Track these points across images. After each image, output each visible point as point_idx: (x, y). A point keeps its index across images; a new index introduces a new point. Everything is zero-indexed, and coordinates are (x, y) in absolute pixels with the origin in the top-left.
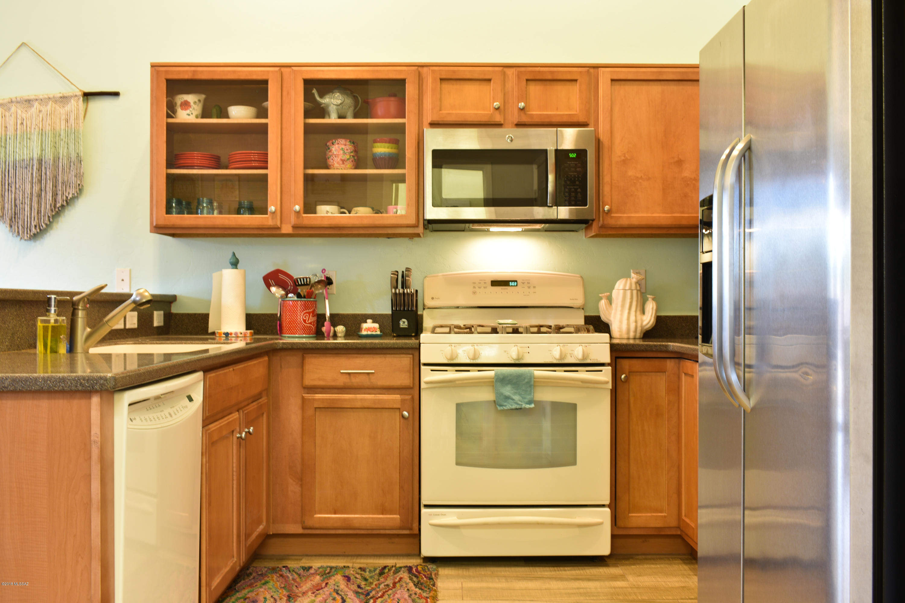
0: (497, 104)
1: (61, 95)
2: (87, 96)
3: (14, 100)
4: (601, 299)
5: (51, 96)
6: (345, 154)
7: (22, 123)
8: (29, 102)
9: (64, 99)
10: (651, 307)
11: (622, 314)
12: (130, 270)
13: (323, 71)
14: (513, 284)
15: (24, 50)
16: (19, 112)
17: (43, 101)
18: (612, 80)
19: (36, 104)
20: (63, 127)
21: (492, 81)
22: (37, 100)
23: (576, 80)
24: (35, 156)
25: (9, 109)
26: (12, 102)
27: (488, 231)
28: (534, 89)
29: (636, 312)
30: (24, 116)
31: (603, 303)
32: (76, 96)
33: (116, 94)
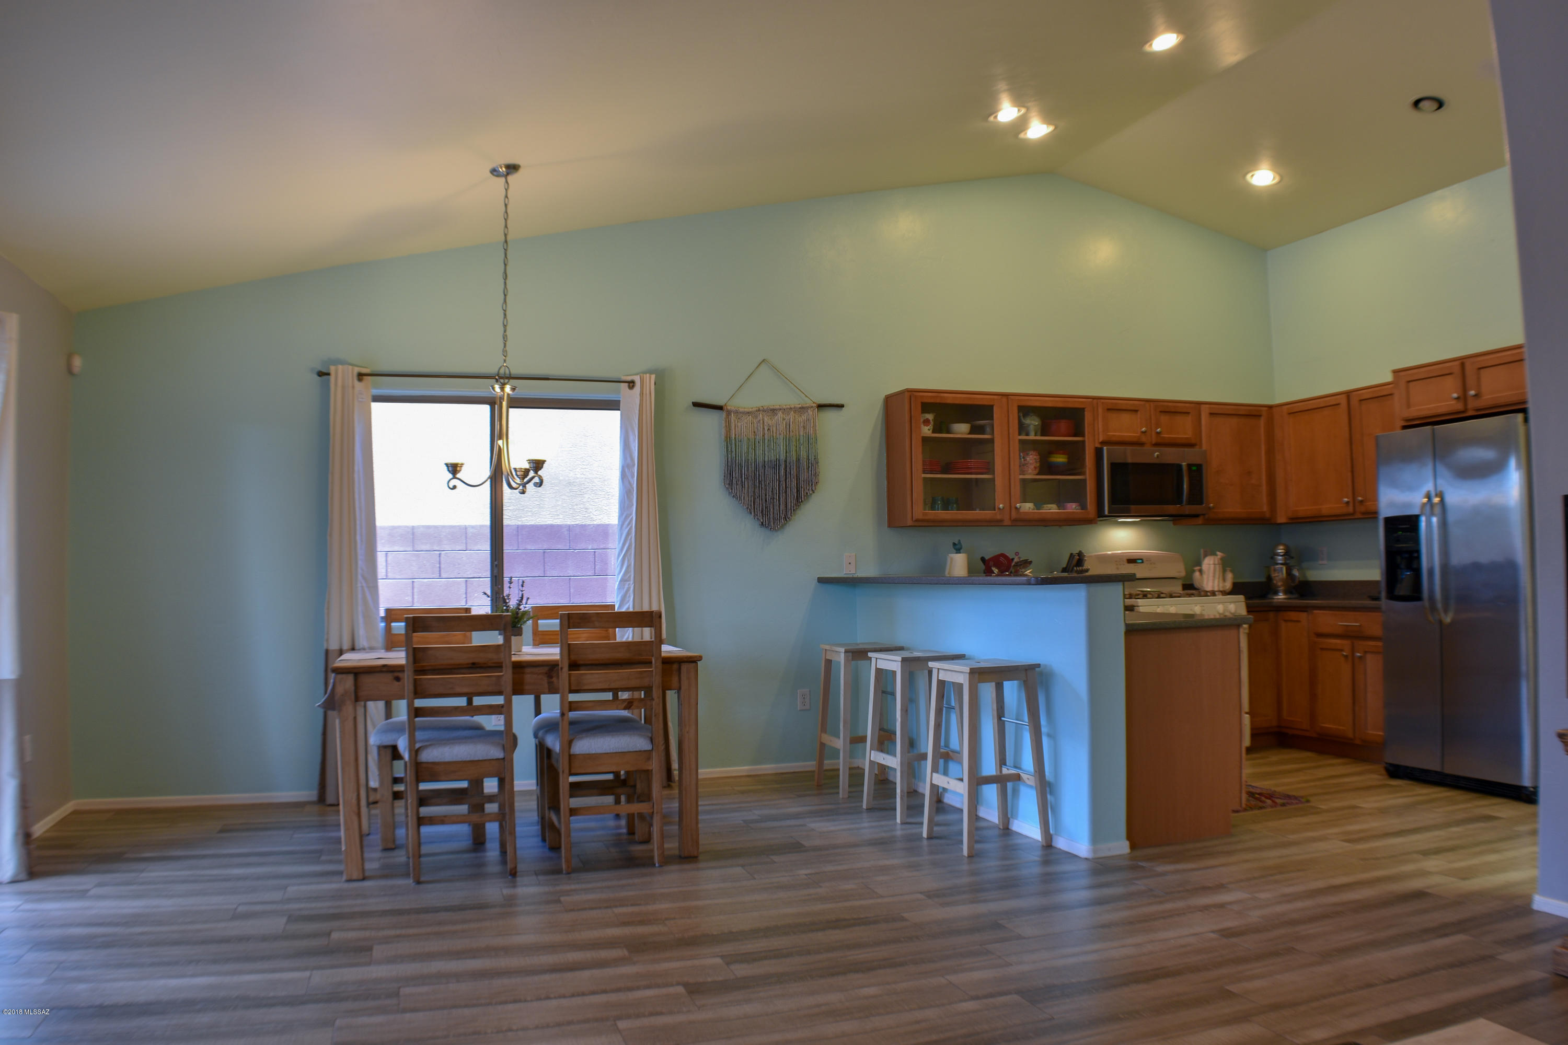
0: (1144, 429)
1: (800, 406)
2: (821, 407)
3: (761, 408)
4: (1194, 571)
5: (793, 406)
6: (1036, 462)
7: (769, 429)
8: (773, 411)
9: (802, 409)
10: (1230, 576)
11: (1213, 582)
12: (856, 555)
13: (1031, 400)
14: (1140, 561)
15: (763, 365)
16: (766, 419)
17: (786, 410)
18: (1211, 414)
19: (780, 414)
20: (802, 433)
21: (1139, 412)
22: (780, 409)
23: (1188, 413)
24: (783, 458)
25: (756, 417)
26: (759, 410)
27: (1117, 521)
28: (1164, 419)
29: (1219, 578)
30: (770, 422)
31: (1197, 574)
32: (812, 407)
33: (842, 406)
